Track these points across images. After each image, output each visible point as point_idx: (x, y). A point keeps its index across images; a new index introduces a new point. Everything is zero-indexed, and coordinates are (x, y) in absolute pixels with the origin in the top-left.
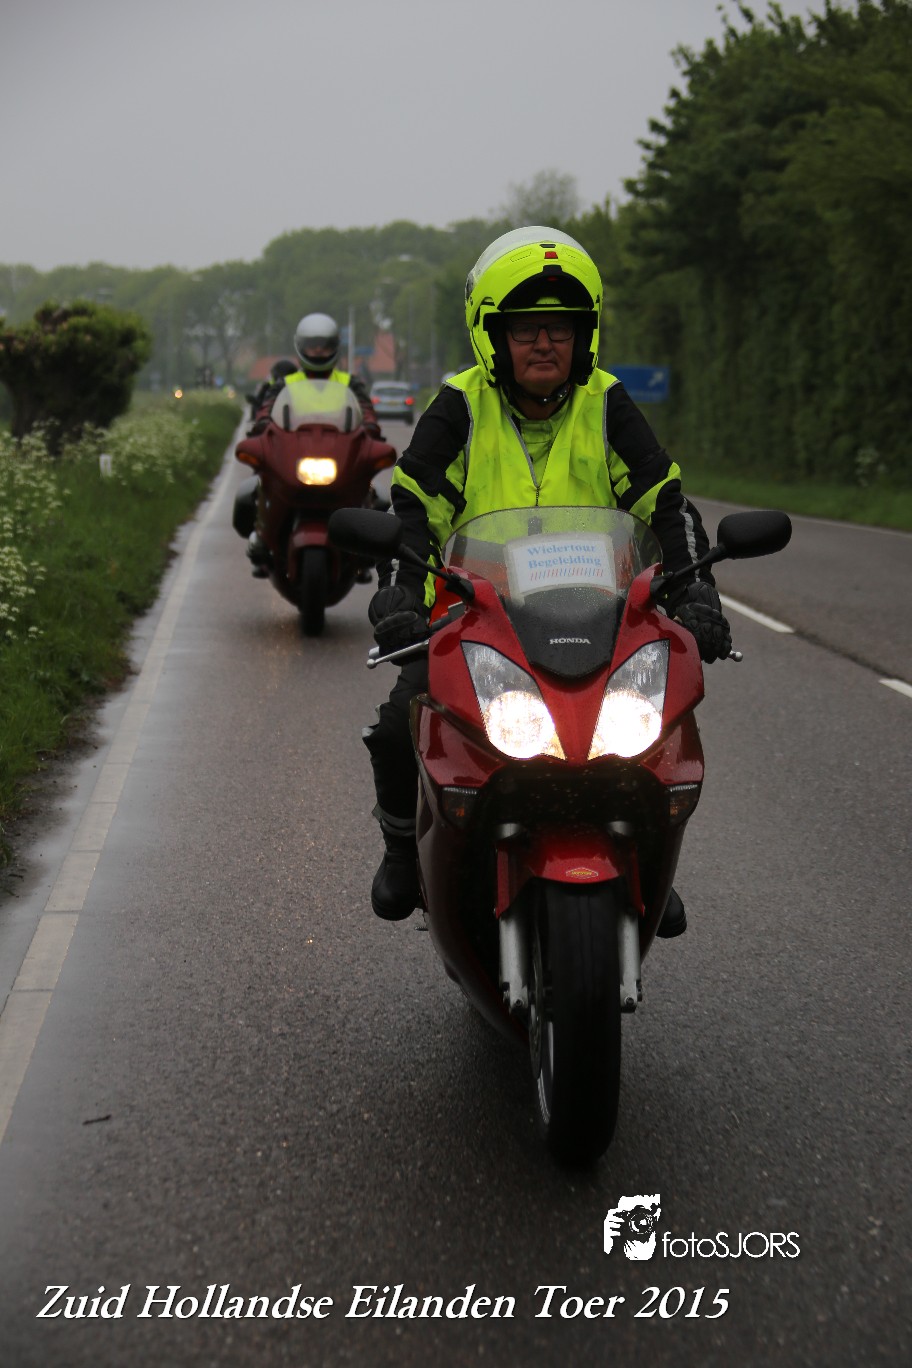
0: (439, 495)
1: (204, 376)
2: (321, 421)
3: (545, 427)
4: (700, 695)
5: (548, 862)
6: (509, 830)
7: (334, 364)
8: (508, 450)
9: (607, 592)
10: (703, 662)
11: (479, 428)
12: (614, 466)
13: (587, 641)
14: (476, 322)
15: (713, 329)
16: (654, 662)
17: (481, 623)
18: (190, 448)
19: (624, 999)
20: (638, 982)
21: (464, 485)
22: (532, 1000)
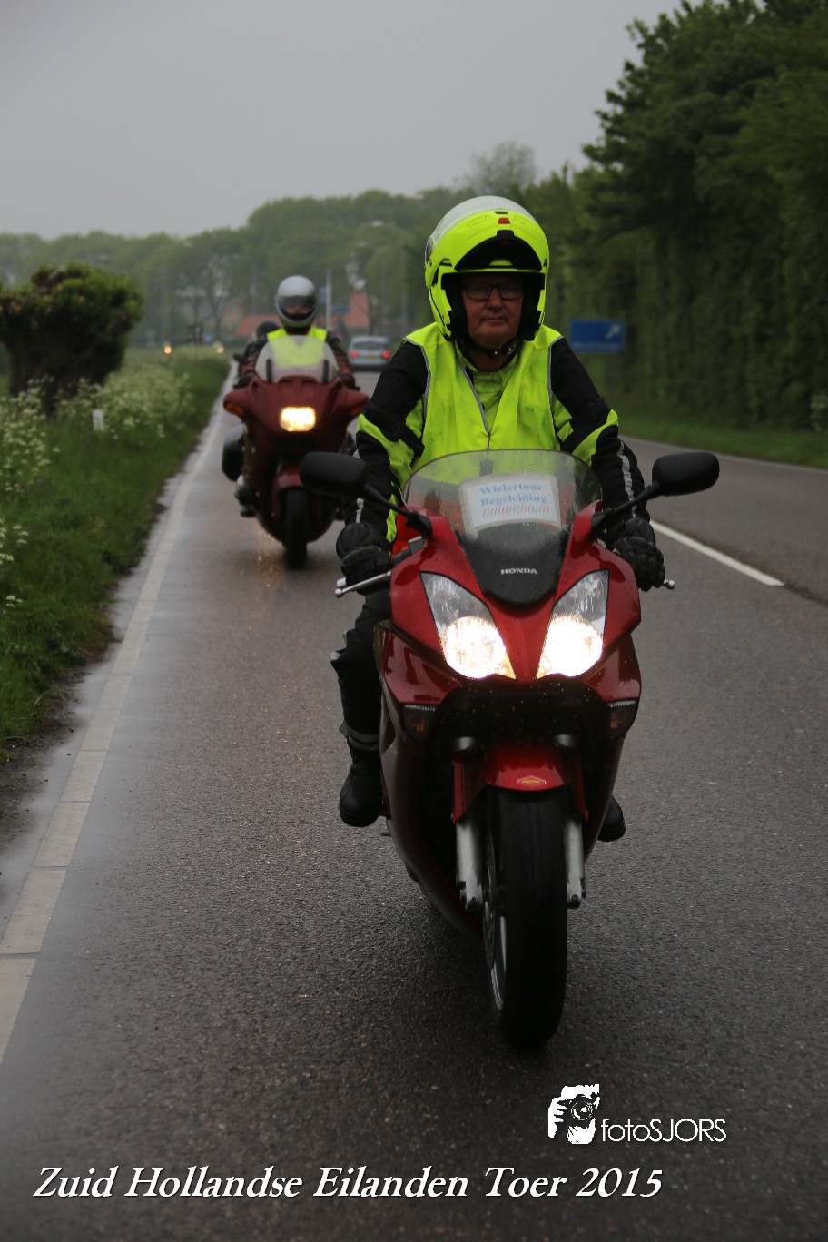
0: (400, 440)
1: (194, 333)
2: (300, 374)
3: (496, 378)
4: (636, 621)
5: (500, 772)
6: (465, 743)
7: (312, 321)
8: (462, 400)
9: (552, 526)
10: (640, 590)
11: (436, 379)
12: (558, 413)
13: (534, 571)
14: (435, 281)
15: (667, 284)
16: (595, 590)
17: (438, 556)
18: (180, 401)
19: (570, 896)
20: (583, 880)
21: (422, 431)
22: (486, 897)
